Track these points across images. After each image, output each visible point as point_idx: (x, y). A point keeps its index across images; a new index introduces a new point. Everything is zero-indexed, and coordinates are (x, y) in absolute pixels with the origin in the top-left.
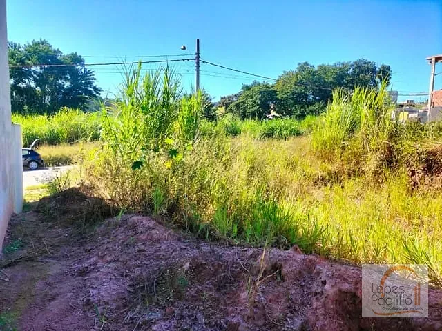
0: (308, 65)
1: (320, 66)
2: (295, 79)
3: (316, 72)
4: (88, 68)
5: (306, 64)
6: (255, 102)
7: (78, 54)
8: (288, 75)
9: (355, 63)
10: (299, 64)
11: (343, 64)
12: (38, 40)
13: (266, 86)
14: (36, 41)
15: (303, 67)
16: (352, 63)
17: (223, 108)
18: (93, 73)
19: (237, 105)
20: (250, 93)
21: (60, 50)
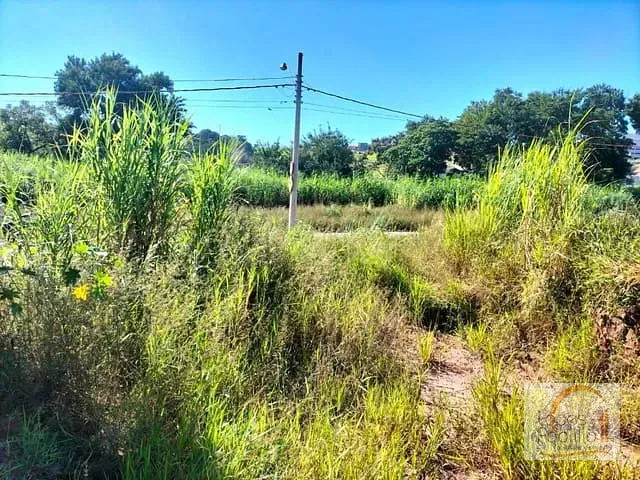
0: (511, 92)
1: (531, 95)
2: (488, 114)
3: (523, 103)
4: (176, 95)
5: (509, 91)
6: (422, 149)
7: (165, 74)
8: (477, 108)
9: (590, 90)
10: (498, 91)
11: (568, 93)
12: (109, 54)
13: (441, 123)
14: (107, 55)
15: (504, 95)
16: (584, 90)
17: (375, 155)
18: (184, 102)
19: (395, 153)
20: (416, 133)
21: (139, 68)
